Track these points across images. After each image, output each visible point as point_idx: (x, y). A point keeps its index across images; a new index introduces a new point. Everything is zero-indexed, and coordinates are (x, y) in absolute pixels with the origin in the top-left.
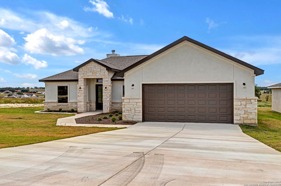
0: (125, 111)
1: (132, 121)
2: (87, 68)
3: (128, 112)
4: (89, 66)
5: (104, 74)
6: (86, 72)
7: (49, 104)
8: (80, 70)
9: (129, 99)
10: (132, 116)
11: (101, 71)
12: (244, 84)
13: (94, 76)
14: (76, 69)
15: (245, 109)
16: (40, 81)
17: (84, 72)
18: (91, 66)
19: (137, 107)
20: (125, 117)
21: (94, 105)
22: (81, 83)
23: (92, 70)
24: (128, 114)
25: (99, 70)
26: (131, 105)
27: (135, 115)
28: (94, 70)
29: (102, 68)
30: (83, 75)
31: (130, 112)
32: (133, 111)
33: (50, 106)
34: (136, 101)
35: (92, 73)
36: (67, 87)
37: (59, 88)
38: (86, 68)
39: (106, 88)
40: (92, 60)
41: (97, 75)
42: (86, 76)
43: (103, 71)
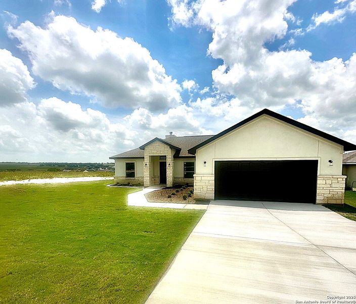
0: (197, 189)
1: (204, 199)
3: (200, 190)
4: (154, 144)
5: (167, 152)
6: (151, 150)
7: (118, 178)
8: (146, 148)
11: (165, 149)
12: (330, 161)
14: (143, 148)
15: (330, 188)
16: (110, 158)
17: (149, 150)
18: (156, 145)
19: (209, 185)
20: (197, 194)
21: (158, 180)
22: (147, 160)
23: (157, 148)
24: (200, 192)
25: (163, 148)
26: (203, 183)
27: (207, 193)
28: (159, 148)
29: (166, 146)
30: (148, 153)
31: (202, 190)
32: (205, 189)
33: (120, 180)
35: (156, 151)
36: (134, 163)
37: (127, 164)
38: (151, 146)
39: (169, 164)
40: (156, 139)
42: (151, 153)
43: (167, 149)
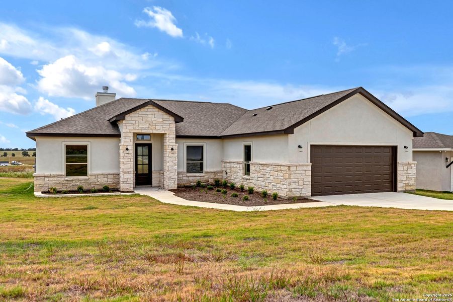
0: (291, 184)
1: (300, 197)
2: (140, 116)
3: (294, 184)
4: (142, 112)
5: (168, 127)
6: (137, 122)
7: (46, 179)
8: (127, 118)
9: (297, 166)
10: (300, 190)
11: (164, 122)
13: (152, 129)
15: (407, 175)
17: (134, 122)
18: (147, 113)
19: (306, 177)
20: (292, 191)
22: (129, 141)
23: (149, 120)
24: (294, 187)
25: (161, 120)
26: (298, 175)
27: (303, 188)
28: (153, 119)
30: (131, 127)
31: (297, 184)
32: (301, 183)
33: (50, 182)
34: (305, 168)
35: (148, 125)
38: (137, 115)
39: (172, 149)
40: (150, 103)
41: (158, 128)
42: (136, 128)
43: (168, 122)
